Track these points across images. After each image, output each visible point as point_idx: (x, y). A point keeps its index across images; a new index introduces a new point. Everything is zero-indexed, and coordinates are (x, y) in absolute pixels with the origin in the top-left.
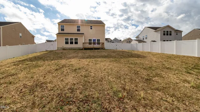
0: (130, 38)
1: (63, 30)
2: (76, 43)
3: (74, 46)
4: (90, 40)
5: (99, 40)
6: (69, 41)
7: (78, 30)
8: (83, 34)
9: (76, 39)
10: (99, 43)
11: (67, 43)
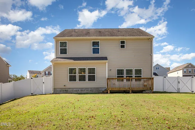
0: (190, 64)
1: (64, 51)
2: (92, 78)
3: (87, 84)
4: (120, 72)
5: (138, 72)
6: (77, 75)
7: (96, 51)
8: (105, 58)
9: (92, 71)
10: (138, 79)
11: (72, 79)
